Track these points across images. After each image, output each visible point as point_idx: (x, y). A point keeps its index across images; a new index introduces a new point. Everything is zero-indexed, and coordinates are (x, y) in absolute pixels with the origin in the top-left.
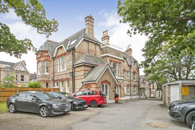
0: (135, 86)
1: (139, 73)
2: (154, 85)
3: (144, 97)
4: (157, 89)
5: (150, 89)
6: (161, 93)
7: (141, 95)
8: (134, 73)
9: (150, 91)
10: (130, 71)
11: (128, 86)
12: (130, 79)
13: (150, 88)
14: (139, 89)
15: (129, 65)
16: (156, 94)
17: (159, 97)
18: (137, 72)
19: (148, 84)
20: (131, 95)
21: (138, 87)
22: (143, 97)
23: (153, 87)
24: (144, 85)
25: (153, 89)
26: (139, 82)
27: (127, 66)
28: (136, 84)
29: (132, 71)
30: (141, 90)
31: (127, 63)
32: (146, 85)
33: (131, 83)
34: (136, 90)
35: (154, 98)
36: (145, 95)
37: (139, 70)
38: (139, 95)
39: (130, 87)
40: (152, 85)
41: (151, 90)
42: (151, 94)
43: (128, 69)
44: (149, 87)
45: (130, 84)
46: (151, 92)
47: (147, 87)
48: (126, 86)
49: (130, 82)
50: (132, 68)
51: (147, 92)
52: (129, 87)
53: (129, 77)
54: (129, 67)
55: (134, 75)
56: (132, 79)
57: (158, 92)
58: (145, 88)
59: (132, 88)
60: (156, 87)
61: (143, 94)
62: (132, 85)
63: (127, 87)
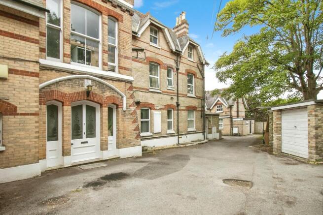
0: (190, 109)
1: (203, 78)
2: (240, 109)
3: (217, 136)
4: (244, 118)
5: (231, 118)
6: (253, 125)
7: (210, 132)
8: (190, 75)
9: (231, 121)
10: (178, 69)
11: (169, 110)
12: (175, 89)
13: (231, 115)
14: (205, 117)
15: (172, 52)
16: (244, 126)
17: (250, 132)
18: (199, 75)
19: (227, 106)
20: (178, 134)
21: (200, 113)
22: (214, 135)
23: (238, 114)
24: (218, 110)
25: (238, 116)
26: (203, 99)
27: (168, 54)
28: (196, 103)
29: (183, 68)
30: (207, 119)
31: (168, 43)
32: (222, 110)
33: (180, 102)
34: (194, 119)
35: (240, 136)
36: (219, 131)
37: (203, 69)
38: (204, 133)
39: (176, 112)
40: (234, 108)
41: (234, 120)
42: (234, 129)
43: (172, 63)
44: (229, 113)
45: (175, 104)
46: (234, 123)
47: (224, 114)
48: (160, 109)
49: (175, 98)
50: (183, 60)
51: (225, 126)
52: (174, 113)
53: (174, 86)
54: (175, 58)
55: (190, 81)
56: (183, 89)
57: (248, 122)
58: (218, 115)
59: (183, 114)
60: (242, 114)
61: (214, 129)
62: (182, 107)
63: (165, 112)
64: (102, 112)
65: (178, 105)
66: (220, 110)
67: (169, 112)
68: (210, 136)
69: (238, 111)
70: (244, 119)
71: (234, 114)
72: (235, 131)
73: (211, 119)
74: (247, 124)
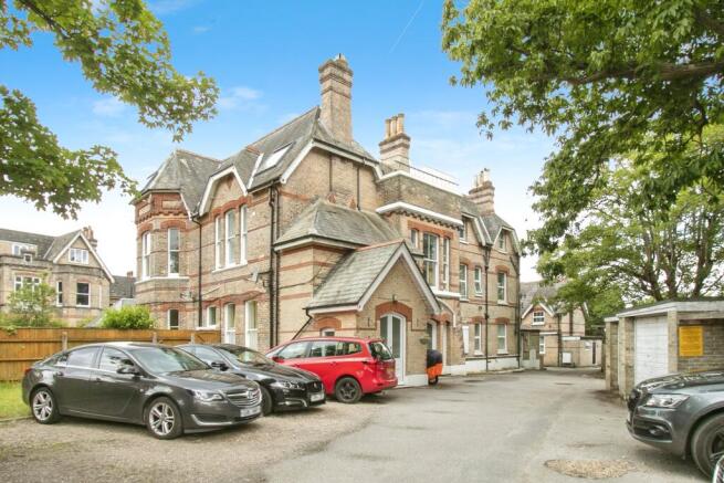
0: (502, 322)
1: (518, 275)
2: (575, 320)
3: (537, 364)
4: (583, 335)
5: (559, 335)
6: (598, 350)
7: (527, 358)
8: (501, 274)
9: (560, 341)
10: (487, 268)
11: (477, 322)
12: (484, 296)
13: (559, 330)
14: (520, 334)
15: (480, 245)
16: (583, 351)
17: (594, 362)
18: (512, 272)
19: (552, 314)
20: (487, 357)
21: (513, 327)
22: (533, 362)
23: (571, 328)
24: (535, 320)
25: (571, 333)
26: (518, 307)
27: (476, 250)
28: (508, 314)
29: (492, 267)
30: (524, 338)
31: (476, 235)
32: (543, 320)
33: (490, 313)
34: (505, 337)
35: (574, 367)
36: (541, 358)
37: (518, 263)
38: (518, 357)
39: (484, 326)
40: (565, 319)
41: (564, 339)
42: (564, 354)
43: (479, 260)
44: (555, 327)
45: (483, 316)
46: (564, 344)
47: (547, 328)
48: (468, 323)
49: (484, 307)
50: (493, 254)
51: (548, 347)
52: (482, 328)
53: (482, 291)
54: (483, 252)
55: (500, 280)
56: (492, 295)
57: (589, 343)
58: (538, 331)
59: (493, 329)
60: (580, 328)
61: (533, 353)
62: (491, 320)
63: (473, 326)
64: (438, 330)
65: (487, 317)
66: (539, 320)
67: (477, 326)
68: (527, 364)
69: (571, 324)
70: (582, 338)
71: (565, 328)
72: (567, 358)
73: (528, 337)
74: (587, 347)
